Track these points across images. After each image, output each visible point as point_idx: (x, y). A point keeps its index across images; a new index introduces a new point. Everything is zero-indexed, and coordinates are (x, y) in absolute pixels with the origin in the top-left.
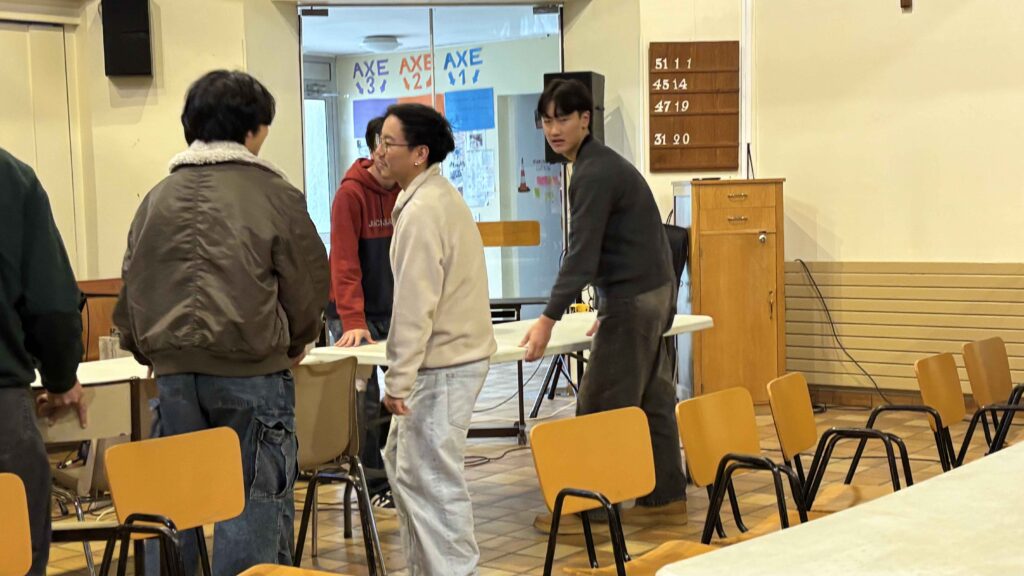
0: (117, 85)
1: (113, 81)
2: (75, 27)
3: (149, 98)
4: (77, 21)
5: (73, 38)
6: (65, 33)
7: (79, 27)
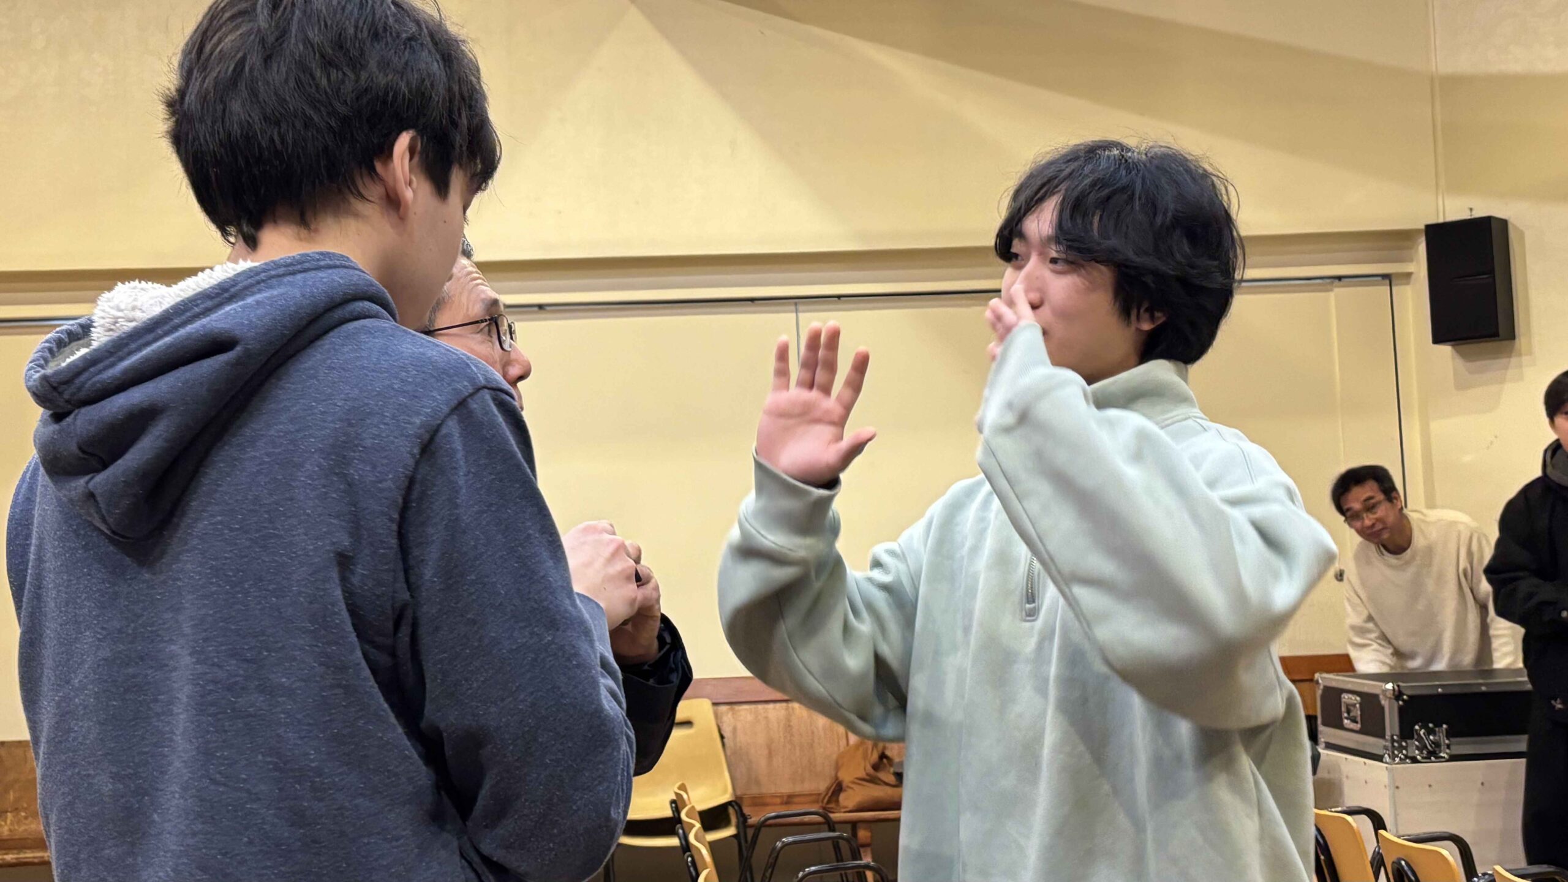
0: (1464, 356)
1: (1457, 352)
2: (1409, 275)
3: (1511, 373)
5: (1403, 293)
6: (1394, 288)
7: (1413, 277)
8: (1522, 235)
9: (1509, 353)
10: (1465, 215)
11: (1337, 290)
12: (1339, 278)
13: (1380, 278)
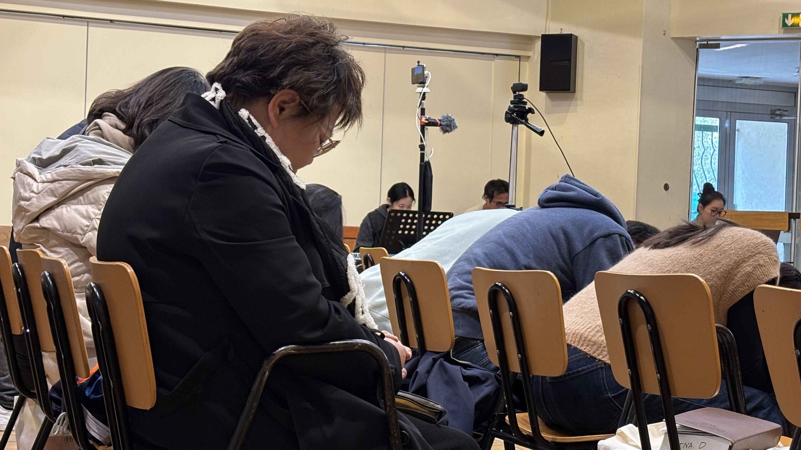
0: (550, 98)
1: (548, 96)
2: (529, 57)
3: (572, 108)
4: (530, 54)
5: (526, 65)
6: (521, 62)
7: (531, 58)
8: (583, 44)
9: (572, 98)
10: (558, 32)
11: (496, 60)
12: (497, 55)
13: (514, 57)
